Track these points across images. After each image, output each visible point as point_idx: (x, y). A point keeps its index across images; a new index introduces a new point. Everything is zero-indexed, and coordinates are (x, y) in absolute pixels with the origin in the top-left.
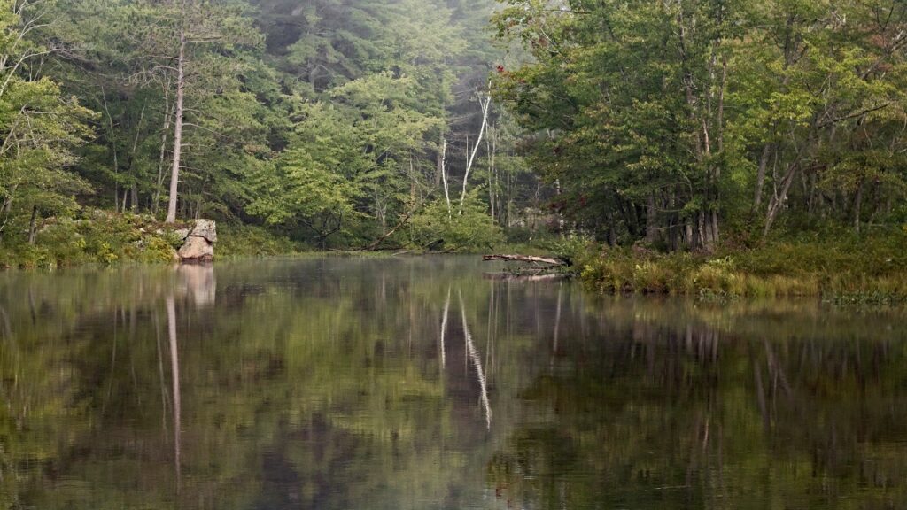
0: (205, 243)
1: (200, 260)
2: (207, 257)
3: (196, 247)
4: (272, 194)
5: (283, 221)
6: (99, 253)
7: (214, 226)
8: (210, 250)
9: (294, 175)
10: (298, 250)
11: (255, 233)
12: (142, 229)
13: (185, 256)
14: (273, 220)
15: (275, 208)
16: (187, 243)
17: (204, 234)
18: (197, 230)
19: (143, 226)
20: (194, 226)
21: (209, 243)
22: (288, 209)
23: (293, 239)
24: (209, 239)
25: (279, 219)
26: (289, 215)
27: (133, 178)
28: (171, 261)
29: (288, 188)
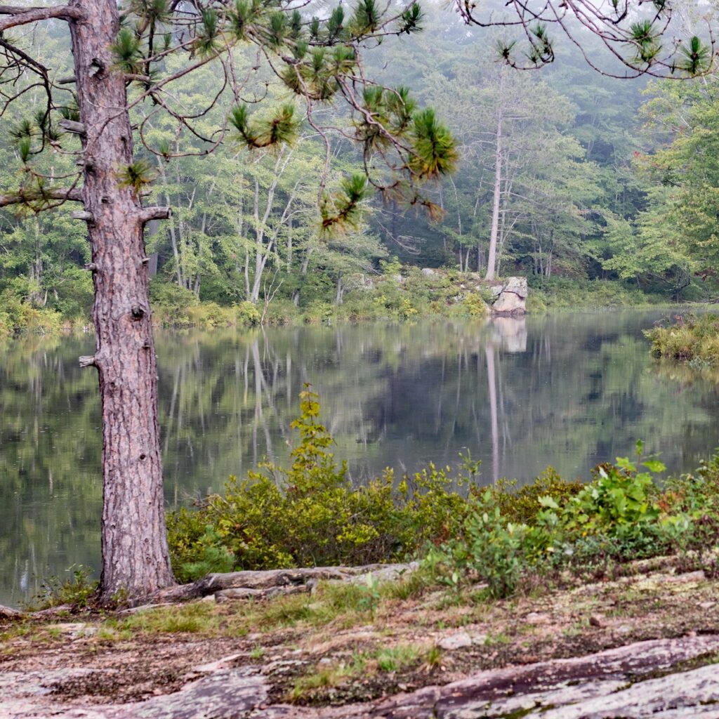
0: (517, 298)
1: (512, 314)
2: (519, 311)
3: (509, 302)
4: (627, 252)
5: (634, 276)
6: (401, 308)
7: (525, 283)
8: (522, 304)
9: (644, 234)
10: (650, 301)
11: (607, 287)
12: (462, 286)
13: (500, 310)
14: (625, 275)
15: (627, 265)
16: (501, 298)
17: (516, 290)
18: (510, 287)
19: (463, 283)
20: (507, 284)
21: (521, 298)
22: (640, 265)
23: (646, 292)
24: (520, 295)
25: (631, 274)
26: (641, 270)
27: (473, 239)
28: (482, 315)
29: (642, 246)
